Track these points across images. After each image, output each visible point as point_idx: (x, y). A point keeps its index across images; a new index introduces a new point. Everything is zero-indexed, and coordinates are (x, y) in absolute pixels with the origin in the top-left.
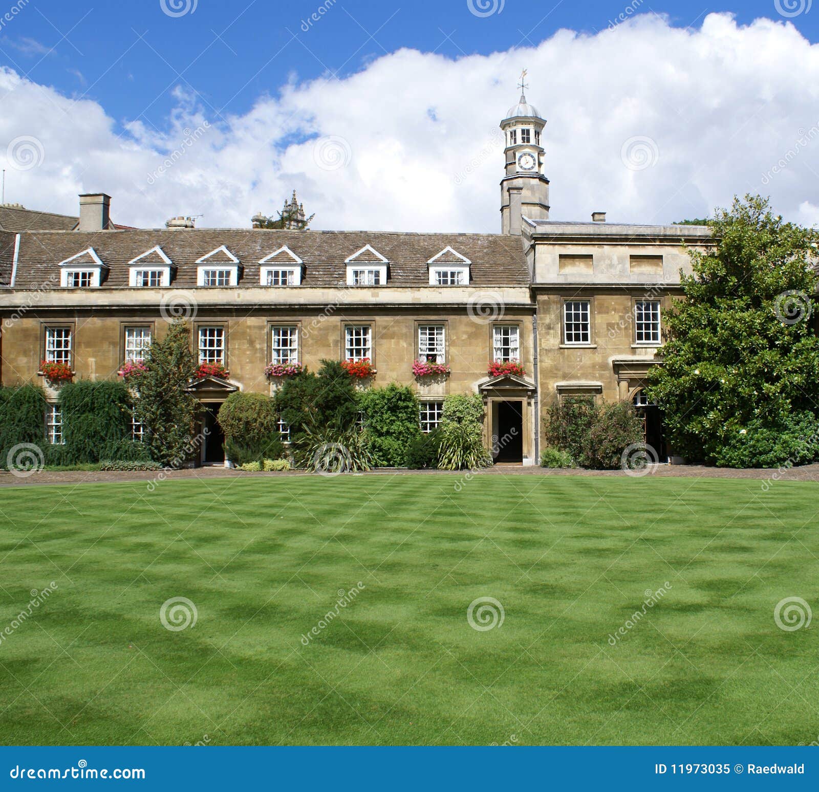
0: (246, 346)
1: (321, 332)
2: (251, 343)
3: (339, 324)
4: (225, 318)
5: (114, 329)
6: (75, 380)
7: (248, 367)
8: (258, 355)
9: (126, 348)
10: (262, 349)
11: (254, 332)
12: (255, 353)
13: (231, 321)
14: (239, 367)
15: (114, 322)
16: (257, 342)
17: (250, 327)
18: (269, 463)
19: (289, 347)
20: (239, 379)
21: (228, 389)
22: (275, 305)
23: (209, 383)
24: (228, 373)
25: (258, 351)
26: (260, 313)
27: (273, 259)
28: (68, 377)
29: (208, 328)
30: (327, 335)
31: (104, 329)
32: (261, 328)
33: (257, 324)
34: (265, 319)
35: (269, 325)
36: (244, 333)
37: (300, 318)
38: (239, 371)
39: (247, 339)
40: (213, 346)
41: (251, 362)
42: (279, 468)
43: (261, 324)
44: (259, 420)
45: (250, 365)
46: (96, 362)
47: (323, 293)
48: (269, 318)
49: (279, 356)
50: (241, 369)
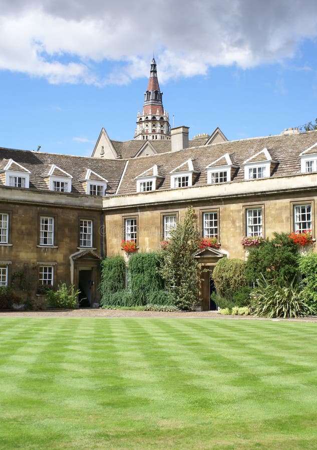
0: (230, 225)
1: (277, 211)
2: (234, 222)
3: (289, 204)
4: (218, 206)
5: (157, 218)
6: (139, 251)
7: (232, 240)
8: (238, 231)
9: (165, 230)
10: (240, 227)
11: (235, 215)
12: (236, 230)
13: (221, 207)
14: (226, 240)
15: (157, 213)
16: (237, 221)
17: (232, 211)
18: (235, 309)
19: (258, 224)
20: (226, 248)
21: (218, 256)
22: (246, 194)
23: (207, 252)
24: (220, 245)
25: (238, 228)
26: (238, 201)
27: (254, 160)
28: (135, 250)
29: (209, 214)
30: (281, 213)
31: (153, 218)
32: (239, 211)
33: (237, 209)
34: (241, 204)
35: (244, 209)
36: (229, 216)
37: (263, 202)
38: (226, 243)
39: (230, 220)
40: (212, 226)
41: (234, 236)
42: (241, 313)
43: (239, 208)
44: (234, 278)
45: (233, 238)
46: (149, 240)
47: (278, 182)
48: (244, 204)
49: (252, 231)
50: (228, 241)
